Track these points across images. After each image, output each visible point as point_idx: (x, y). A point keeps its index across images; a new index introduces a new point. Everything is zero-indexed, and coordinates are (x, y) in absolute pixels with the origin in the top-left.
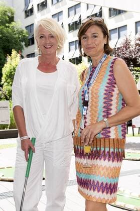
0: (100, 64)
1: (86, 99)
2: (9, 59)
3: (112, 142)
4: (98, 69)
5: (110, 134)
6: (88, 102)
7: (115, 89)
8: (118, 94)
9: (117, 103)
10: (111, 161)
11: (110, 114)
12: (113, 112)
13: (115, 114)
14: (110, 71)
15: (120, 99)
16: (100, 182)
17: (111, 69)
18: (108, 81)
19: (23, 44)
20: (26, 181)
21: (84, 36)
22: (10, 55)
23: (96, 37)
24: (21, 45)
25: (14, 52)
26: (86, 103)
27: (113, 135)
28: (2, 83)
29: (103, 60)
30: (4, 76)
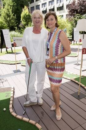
0: (54, 33)
1: (48, 48)
2: (23, 10)
3: (59, 65)
4: (53, 35)
5: (58, 62)
6: (49, 49)
7: (60, 44)
8: (61, 46)
9: (61, 49)
10: (60, 72)
11: (58, 54)
12: (59, 53)
13: (60, 54)
14: (58, 37)
15: (62, 47)
16: (56, 80)
17: (58, 36)
18: (57, 41)
19: (29, 2)
20: (29, 75)
21: (47, 19)
22: (24, 8)
23: (52, 20)
24: (28, 3)
25: (25, 7)
26: (48, 49)
27: (59, 62)
28: (21, 21)
29: (55, 30)
30: (22, 18)
